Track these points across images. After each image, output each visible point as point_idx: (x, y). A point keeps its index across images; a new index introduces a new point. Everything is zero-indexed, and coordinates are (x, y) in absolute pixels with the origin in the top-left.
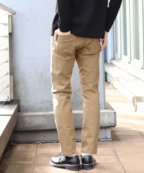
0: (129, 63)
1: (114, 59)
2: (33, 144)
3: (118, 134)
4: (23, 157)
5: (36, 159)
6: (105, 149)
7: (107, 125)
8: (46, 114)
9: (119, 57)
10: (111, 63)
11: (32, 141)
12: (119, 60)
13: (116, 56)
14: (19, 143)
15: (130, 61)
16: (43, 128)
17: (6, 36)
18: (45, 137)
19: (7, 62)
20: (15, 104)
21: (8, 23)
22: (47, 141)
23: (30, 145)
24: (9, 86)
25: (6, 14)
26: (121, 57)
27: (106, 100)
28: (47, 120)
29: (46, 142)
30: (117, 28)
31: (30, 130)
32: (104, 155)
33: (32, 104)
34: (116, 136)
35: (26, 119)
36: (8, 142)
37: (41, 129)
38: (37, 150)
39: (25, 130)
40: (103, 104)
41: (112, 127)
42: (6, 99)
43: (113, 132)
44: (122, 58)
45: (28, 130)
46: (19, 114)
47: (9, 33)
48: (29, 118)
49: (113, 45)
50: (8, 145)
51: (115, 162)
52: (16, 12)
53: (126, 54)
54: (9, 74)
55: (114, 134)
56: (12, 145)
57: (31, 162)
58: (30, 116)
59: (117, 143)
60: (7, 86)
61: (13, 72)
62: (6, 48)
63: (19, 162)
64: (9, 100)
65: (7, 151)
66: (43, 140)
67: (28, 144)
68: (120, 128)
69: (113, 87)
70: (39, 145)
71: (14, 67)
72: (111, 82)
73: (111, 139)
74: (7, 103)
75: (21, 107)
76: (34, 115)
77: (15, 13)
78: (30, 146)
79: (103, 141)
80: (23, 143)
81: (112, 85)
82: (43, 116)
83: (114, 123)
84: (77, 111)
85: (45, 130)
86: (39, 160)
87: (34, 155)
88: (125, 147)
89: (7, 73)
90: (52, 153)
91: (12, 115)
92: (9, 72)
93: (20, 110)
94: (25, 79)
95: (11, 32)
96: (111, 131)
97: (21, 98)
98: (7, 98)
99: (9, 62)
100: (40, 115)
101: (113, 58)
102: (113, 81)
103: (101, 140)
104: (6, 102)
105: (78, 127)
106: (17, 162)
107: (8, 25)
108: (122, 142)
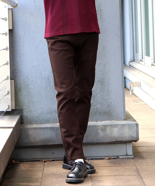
0: (152, 65)
1: (134, 61)
2: (40, 162)
3: (141, 150)
4: (27, 177)
5: (43, 180)
6: (125, 168)
7: (127, 140)
8: (55, 126)
9: (140, 58)
10: (130, 66)
11: (38, 159)
12: (140, 62)
13: (136, 57)
14: (22, 161)
15: (153, 63)
16: (51, 144)
17: (5, 33)
18: (53, 153)
19: (7, 64)
20: (17, 114)
21: (7, 18)
22: (56, 158)
23: (36, 163)
24: (10, 93)
25: (6, 7)
26: (142, 58)
27: (126, 109)
28: (55, 134)
29: (55, 160)
30: (136, 23)
31: (35, 145)
32: (124, 175)
33: (37, 115)
34: (139, 152)
35: (31, 132)
36: (9, 159)
37: (48, 144)
38: (43, 169)
39: (29, 145)
40: (123, 114)
41: (133, 141)
42: (6, 109)
43: (134, 148)
44: (143, 60)
45: (32, 145)
46: (22, 126)
47: (9, 30)
48: (33, 131)
49: (132, 44)
50: (9, 164)
51: (138, 184)
52: (17, 4)
53: (148, 54)
54: (9, 78)
55: (136, 150)
56: (14, 164)
57: (37, 184)
58: (35, 128)
59: (140, 160)
60: (7, 92)
61: (14, 76)
62: (6, 48)
63: (23, 184)
64: (10, 110)
65: (8, 171)
66: (51, 157)
67: (33, 162)
68: (143, 142)
69: (134, 94)
70: (46, 163)
71: (16, 70)
72: (130, 87)
73: (133, 156)
74: (7, 113)
75: (24, 117)
76: (40, 128)
77: (17, 6)
78: (36, 165)
79: (123, 158)
80: (27, 161)
81: (132, 92)
82: (51, 128)
83: (135, 137)
84: (92, 123)
85: (53, 145)
86: (46, 181)
87: (40, 175)
88: (149, 166)
89: (7, 77)
90: (62, 173)
91: (13, 128)
92: (9, 76)
93: (23, 121)
94: (28, 85)
95: (11, 28)
96: (133, 147)
97: (25, 107)
98: (7, 107)
99: (9, 64)
100: (47, 128)
101: (132, 59)
102: (133, 87)
103: (120, 157)
104: (6, 111)
105: (93, 142)
106: (21, 184)
107: (8, 21)
108: (146, 160)
